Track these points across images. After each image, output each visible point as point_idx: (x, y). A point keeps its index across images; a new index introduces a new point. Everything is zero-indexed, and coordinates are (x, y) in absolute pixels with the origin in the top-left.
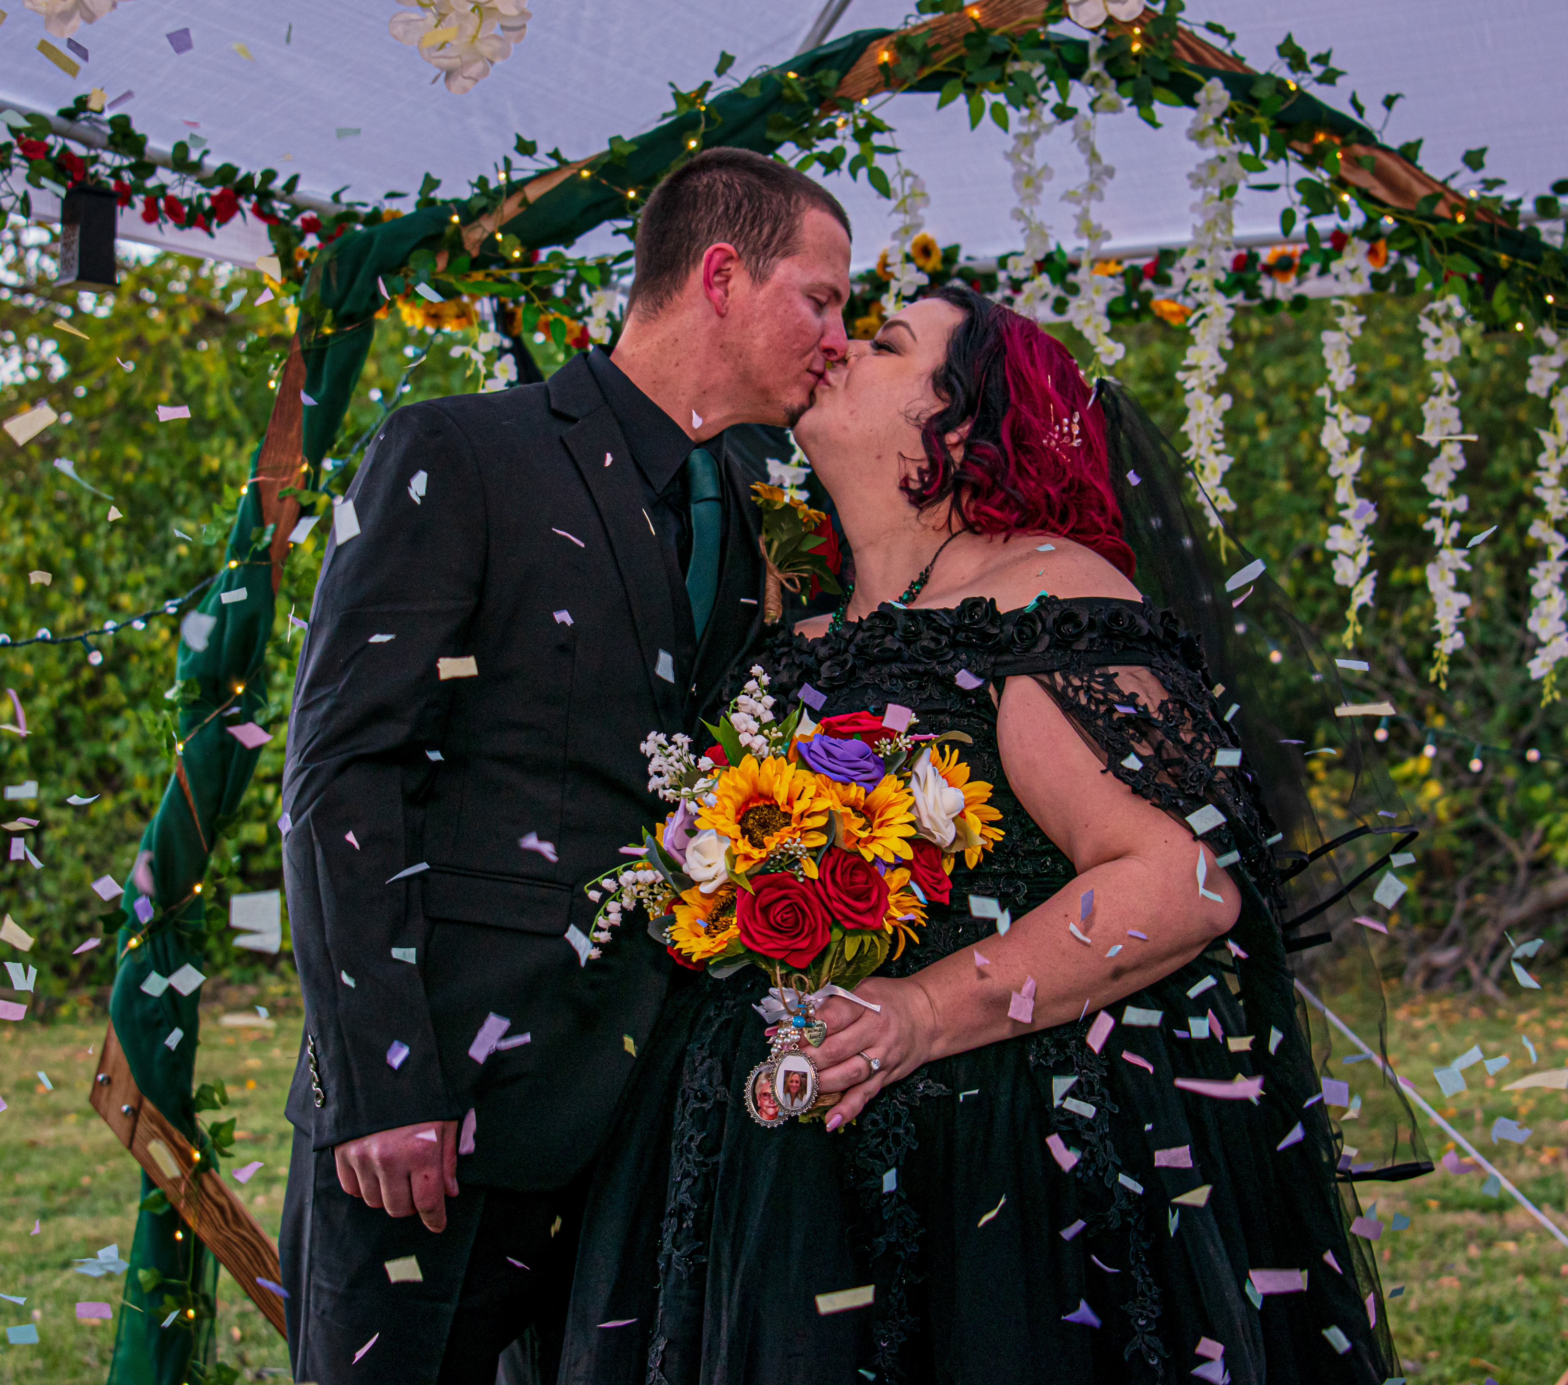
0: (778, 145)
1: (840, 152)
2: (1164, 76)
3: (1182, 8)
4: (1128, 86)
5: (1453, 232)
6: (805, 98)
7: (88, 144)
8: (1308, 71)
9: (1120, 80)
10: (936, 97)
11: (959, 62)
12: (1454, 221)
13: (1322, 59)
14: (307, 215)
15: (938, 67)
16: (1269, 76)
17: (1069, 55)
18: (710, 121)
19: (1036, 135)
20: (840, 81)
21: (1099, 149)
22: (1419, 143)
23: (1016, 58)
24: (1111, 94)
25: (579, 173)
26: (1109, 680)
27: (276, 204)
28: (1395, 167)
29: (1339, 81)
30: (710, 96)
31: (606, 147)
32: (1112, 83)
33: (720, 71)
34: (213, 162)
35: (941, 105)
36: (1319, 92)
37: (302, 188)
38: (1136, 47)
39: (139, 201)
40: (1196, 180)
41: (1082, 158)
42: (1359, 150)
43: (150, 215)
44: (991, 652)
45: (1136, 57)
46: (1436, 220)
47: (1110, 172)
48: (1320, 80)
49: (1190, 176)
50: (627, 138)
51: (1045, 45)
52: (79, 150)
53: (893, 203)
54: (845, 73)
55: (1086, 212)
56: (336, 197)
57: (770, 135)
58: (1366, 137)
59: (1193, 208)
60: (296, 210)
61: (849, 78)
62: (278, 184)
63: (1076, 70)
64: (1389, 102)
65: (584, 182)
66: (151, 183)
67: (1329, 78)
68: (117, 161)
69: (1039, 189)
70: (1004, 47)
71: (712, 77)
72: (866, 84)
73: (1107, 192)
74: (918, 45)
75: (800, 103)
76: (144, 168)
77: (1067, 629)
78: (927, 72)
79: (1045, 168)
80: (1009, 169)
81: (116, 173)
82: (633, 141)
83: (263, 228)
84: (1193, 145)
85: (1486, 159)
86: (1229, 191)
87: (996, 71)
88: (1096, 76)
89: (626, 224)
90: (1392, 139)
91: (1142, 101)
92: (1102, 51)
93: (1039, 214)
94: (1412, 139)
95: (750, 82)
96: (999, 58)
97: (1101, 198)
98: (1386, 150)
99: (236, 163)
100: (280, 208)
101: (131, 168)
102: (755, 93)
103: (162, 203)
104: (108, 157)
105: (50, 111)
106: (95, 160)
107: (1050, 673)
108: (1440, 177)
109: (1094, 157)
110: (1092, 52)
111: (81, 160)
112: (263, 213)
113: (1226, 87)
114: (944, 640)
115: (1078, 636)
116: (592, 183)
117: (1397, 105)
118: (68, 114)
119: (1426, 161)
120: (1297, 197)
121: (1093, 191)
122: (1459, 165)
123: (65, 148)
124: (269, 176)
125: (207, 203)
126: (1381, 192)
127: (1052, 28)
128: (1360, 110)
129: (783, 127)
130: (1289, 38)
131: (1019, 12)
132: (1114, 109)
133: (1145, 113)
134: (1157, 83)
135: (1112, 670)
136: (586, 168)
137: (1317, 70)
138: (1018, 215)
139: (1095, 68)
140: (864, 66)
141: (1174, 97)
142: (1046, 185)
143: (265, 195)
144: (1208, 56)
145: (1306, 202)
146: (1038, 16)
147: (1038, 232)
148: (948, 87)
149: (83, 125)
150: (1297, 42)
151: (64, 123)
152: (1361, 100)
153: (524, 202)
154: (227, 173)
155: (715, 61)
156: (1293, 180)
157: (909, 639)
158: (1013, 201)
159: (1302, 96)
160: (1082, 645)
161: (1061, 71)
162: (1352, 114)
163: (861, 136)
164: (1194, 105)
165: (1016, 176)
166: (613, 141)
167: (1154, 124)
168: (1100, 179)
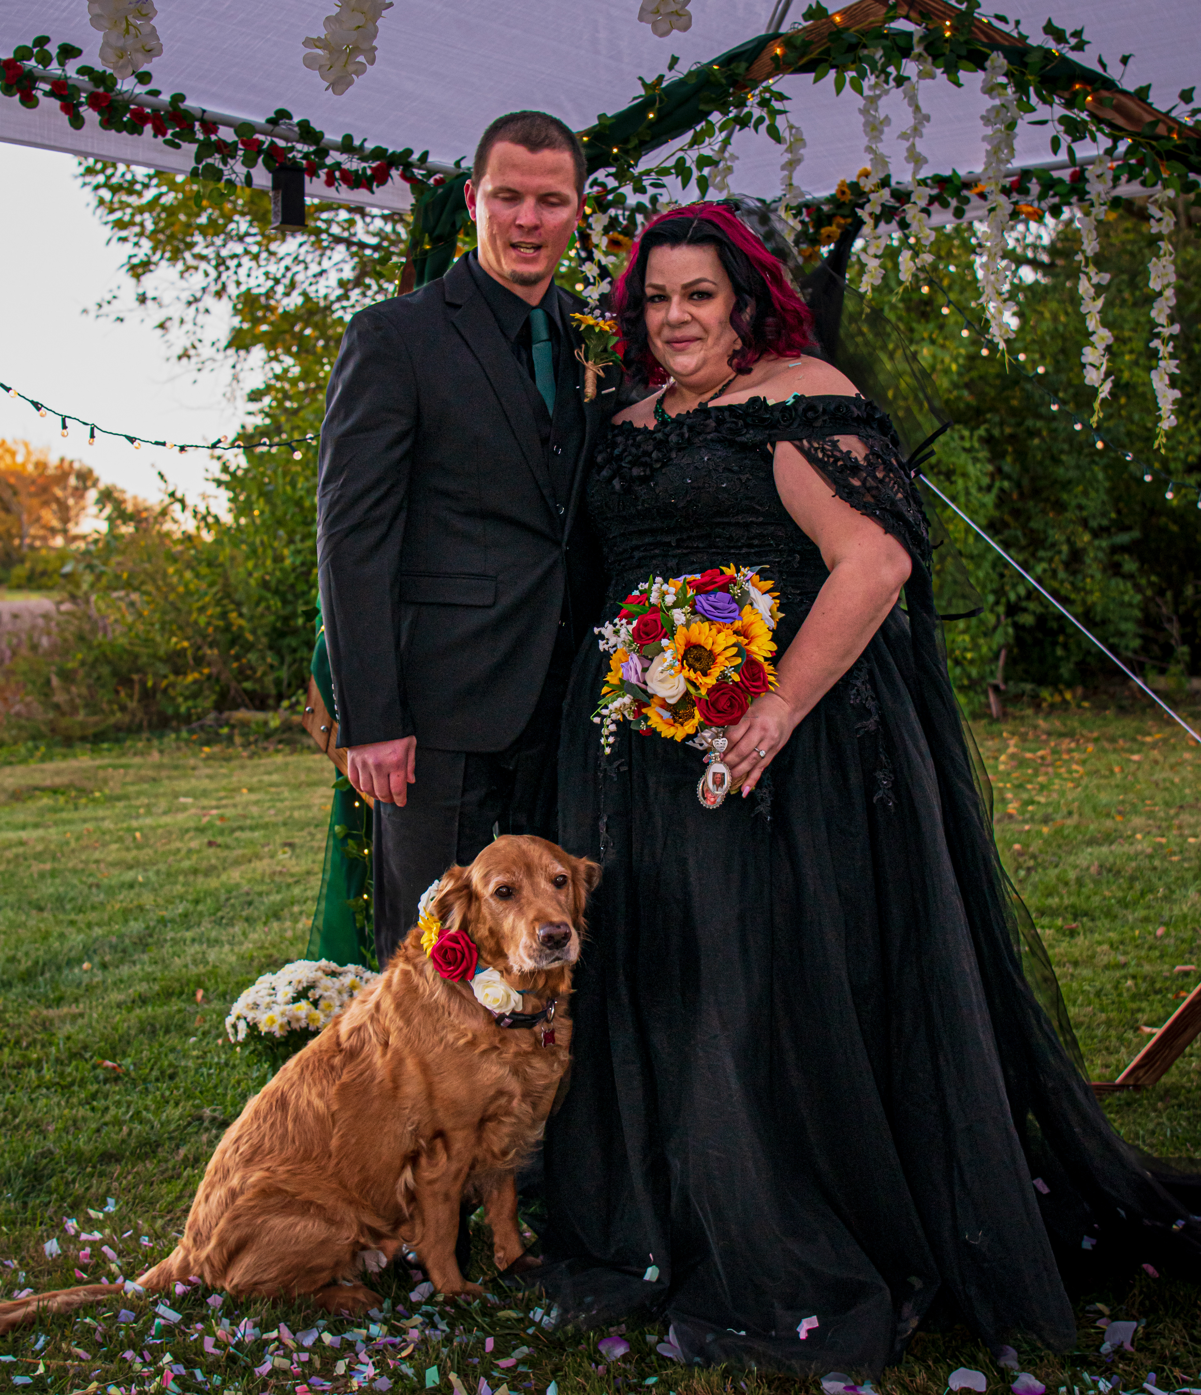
0: (709, 113)
1: (750, 115)
2: (964, 52)
3: (979, 6)
4: (941, 61)
5: (1169, 146)
6: (724, 81)
7: (287, 140)
8: (1067, 42)
9: (935, 58)
10: (812, 76)
11: (827, 52)
12: (1169, 139)
13: (1077, 34)
14: (437, 176)
15: (813, 56)
16: (1040, 48)
17: (902, 42)
18: (661, 101)
19: (879, 97)
20: (748, 69)
21: (921, 104)
22: (1149, 87)
23: (865, 47)
24: (928, 66)
26: (835, 444)
27: (416, 171)
28: (1131, 105)
29: (1087, 47)
30: (664, 84)
31: (596, 122)
32: (930, 59)
33: (671, 68)
34: (369, 146)
35: (816, 81)
36: (1074, 56)
37: (431, 159)
38: (948, 34)
39: (323, 173)
40: (987, 120)
41: (910, 110)
42: (1105, 94)
43: (330, 182)
44: (766, 428)
45: (947, 40)
46: (1158, 138)
47: (927, 118)
48: (1073, 49)
49: (982, 118)
50: (609, 115)
51: (885, 37)
52: (281, 143)
53: (783, 147)
54: (751, 64)
55: (913, 145)
56: (458, 164)
57: (702, 107)
58: (1109, 84)
59: (985, 138)
60: (430, 173)
61: (755, 67)
62: (415, 157)
63: (906, 52)
64: (1125, 60)
66: (329, 161)
67: (1079, 47)
68: (306, 149)
69: (881, 132)
70: (854, 40)
71: (664, 71)
72: (767, 70)
73: (925, 131)
74: (798, 42)
75: (721, 85)
76: (323, 152)
77: (810, 414)
78: (805, 60)
79: (887, 118)
80: (862, 119)
81: (306, 156)
82: (613, 117)
83: (407, 186)
84: (986, 97)
85: (1195, 95)
86: (1011, 126)
87: (851, 56)
88: (920, 55)
89: (613, 170)
90: (1130, 85)
91: (951, 71)
92: (922, 39)
93: (882, 148)
94: (1144, 84)
95: (690, 73)
96: (852, 48)
97: (921, 136)
98: (1125, 93)
99: (384, 146)
100: (418, 173)
101: (314, 153)
102: (693, 81)
103: (337, 174)
104: (299, 146)
105: (260, 120)
106: (292, 149)
107: (800, 440)
108: (1164, 110)
109: (917, 109)
110: (916, 39)
111: (283, 149)
112: (407, 177)
113: (1006, 57)
114: (741, 423)
115: (816, 418)
116: (590, 144)
117: (1131, 61)
118: (273, 122)
119: (1153, 98)
120: (1061, 128)
121: (916, 131)
122: (1177, 100)
123: (272, 143)
124: (409, 152)
125: (369, 172)
126: (1120, 121)
127: (893, 25)
128: (1104, 66)
129: (709, 101)
130: (1049, 21)
131: (868, 16)
132: (933, 77)
133: (952, 78)
134: (960, 57)
135: (836, 438)
136: (585, 135)
137: (1073, 41)
138: (869, 149)
139: (918, 50)
140: (765, 58)
141: (972, 66)
142: (886, 129)
143: (408, 166)
144: (998, 37)
145: (1067, 132)
146: (880, 18)
147: (879, 160)
148: (820, 69)
149: (282, 127)
150: (1056, 23)
151: (270, 127)
152: (1105, 60)
154: (379, 153)
155: (668, 61)
156: (1056, 116)
157: (720, 422)
158: (865, 141)
159: (1063, 59)
160: (819, 423)
161: (896, 53)
162: (1099, 70)
163: (764, 103)
164: (984, 69)
165: (866, 124)
166: (601, 117)
167: (959, 85)
168: (921, 123)
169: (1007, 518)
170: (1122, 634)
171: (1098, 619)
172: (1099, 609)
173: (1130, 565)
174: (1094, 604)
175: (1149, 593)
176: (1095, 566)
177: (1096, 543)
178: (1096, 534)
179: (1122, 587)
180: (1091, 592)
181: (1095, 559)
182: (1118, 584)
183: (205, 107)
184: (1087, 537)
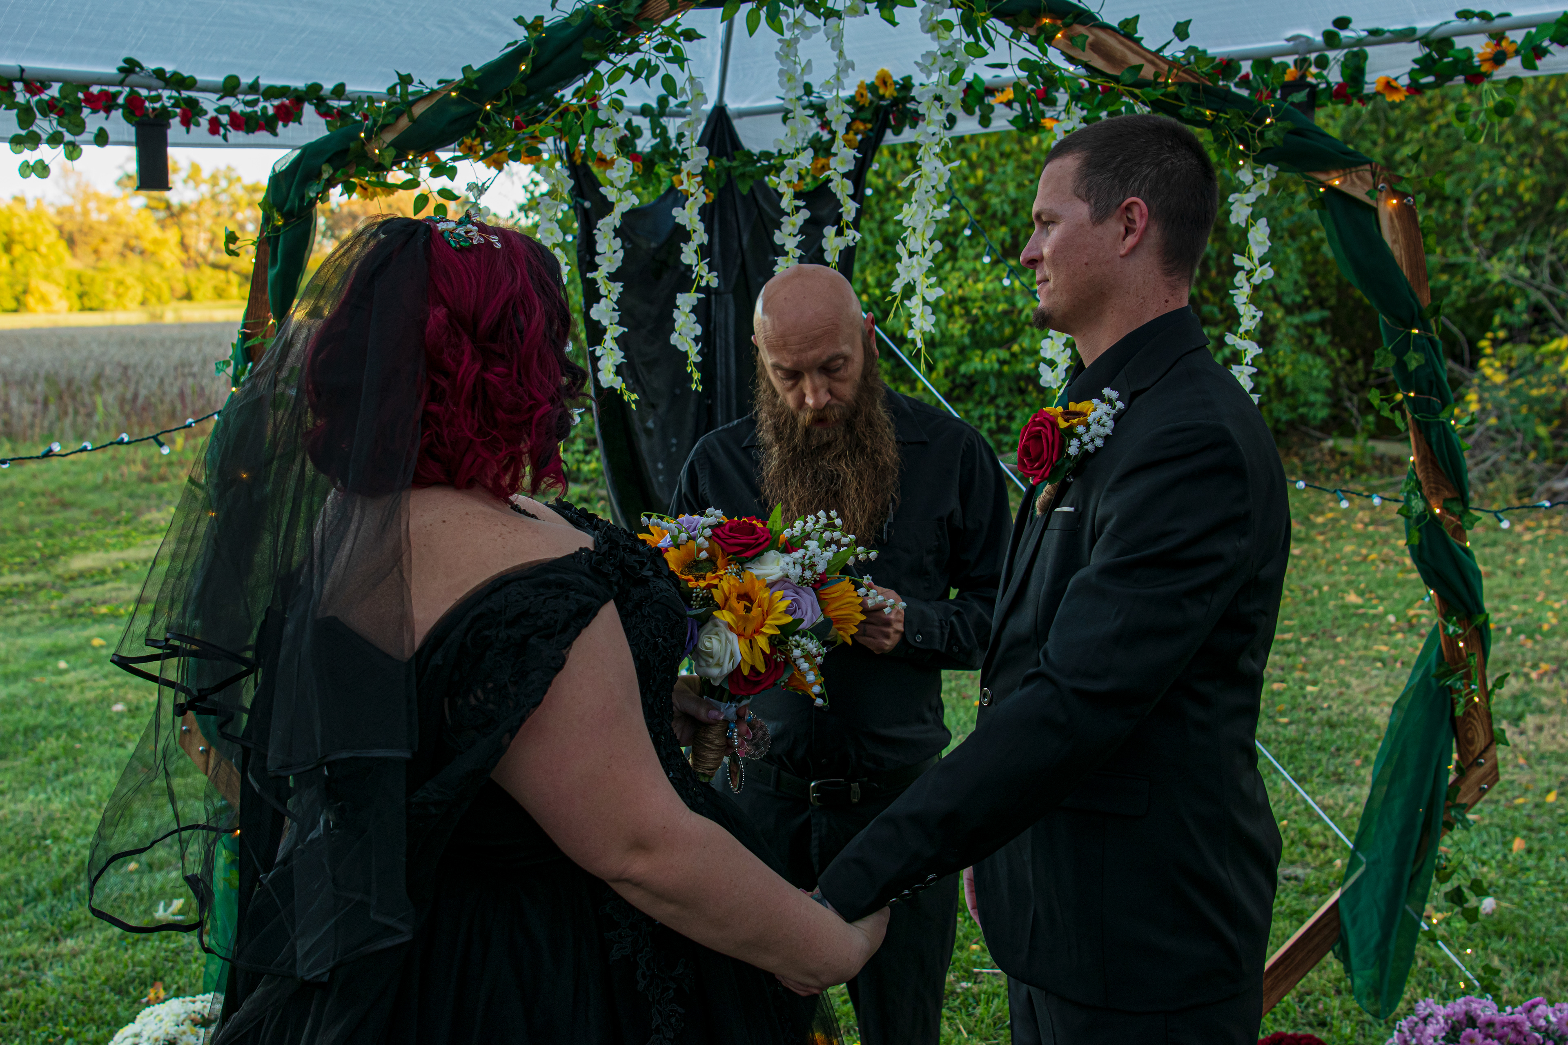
0: (596, 62)
1: (642, 63)
6: (610, 24)
7: (149, 88)
18: (535, 49)
19: (799, 38)
20: (641, 6)
21: (847, 47)
22: (1137, 17)
25: (449, 94)
28: (1111, 41)
30: (545, 25)
31: (463, 75)
33: (552, 6)
34: (266, 83)
39: (204, 120)
41: (834, 55)
42: (1080, 29)
43: (214, 129)
46: (1143, 84)
50: (475, 68)
52: (144, 93)
57: (588, 55)
58: (1085, 17)
61: (651, 3)
65: (453, 100)
71: (545, 10)
72: (664, 8)
75: (606, 28)
82: (480, 70)
85: (1192, 30)
86: (957, 73)
90: (1112, 17)
94: (1130, 16)
95: (575, 13)
98: (1105, 27)
102: (578, 21)
103: (224, 119)
104: (167, 94)
106: (158, 97)
108: (1154, 48)
109: (841, 55)
111: (147, 99)
116: (458, 101)
118: (123, 71)
119: (1141, 31)
121: (838, 82)
122: (1171, 36)
123: (132, 94)
129: (593, 48)
132: (864, 13)
133: (886, 13)
136: (454, 90)
148: (728, 4)
149: (138, 76)
151: (123, 77)
153: (413, 120)
156: (1016, 61)
165: (781, 73)
166: (466, 69)
167: (894, 24)
168: (845, 71)
169: (1206, 293)
170: (1312, 405)
171: (1289, 389)
172: (1289, 381)
173: (1321, 339)
174: (1285, 376)
175: (1339, 364)
176: (1286, 341)
177: (1289, 319)
178: (1289, 311)
179: (1310, 361)
180: (1283, 365)
181: (1286, 335)
182: (1306, 358)
183: (26, 64)
184: (1279, 314)
